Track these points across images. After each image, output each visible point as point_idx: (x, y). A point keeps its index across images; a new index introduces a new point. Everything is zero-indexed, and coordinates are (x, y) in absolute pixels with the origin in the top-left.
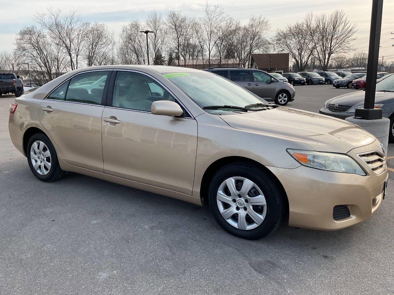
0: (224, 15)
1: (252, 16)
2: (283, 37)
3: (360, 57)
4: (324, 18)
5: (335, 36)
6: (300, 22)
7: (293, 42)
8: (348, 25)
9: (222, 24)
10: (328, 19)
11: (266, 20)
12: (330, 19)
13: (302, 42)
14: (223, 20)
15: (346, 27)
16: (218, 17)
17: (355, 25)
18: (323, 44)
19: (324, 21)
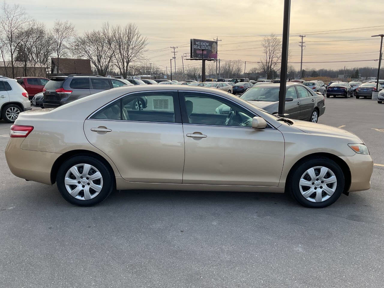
0: (27, 16)
1: (57, 20)
2: (82, 43)
3: (145, 66)
4: (119, 29)
5: (131, 47)
6: (97, 31)
7: (92, 49)
8: (141, 38)
9: (24, 25)
10: (122, 30)
11: (72, 26)
12: (125, 30)
13: (100, 49)
14: (26, 21)
15: (139, 40)
16: (18, 17)
17: (146, 38)
18: (120, 52)
19: (120, 31)
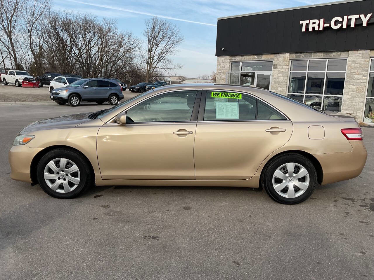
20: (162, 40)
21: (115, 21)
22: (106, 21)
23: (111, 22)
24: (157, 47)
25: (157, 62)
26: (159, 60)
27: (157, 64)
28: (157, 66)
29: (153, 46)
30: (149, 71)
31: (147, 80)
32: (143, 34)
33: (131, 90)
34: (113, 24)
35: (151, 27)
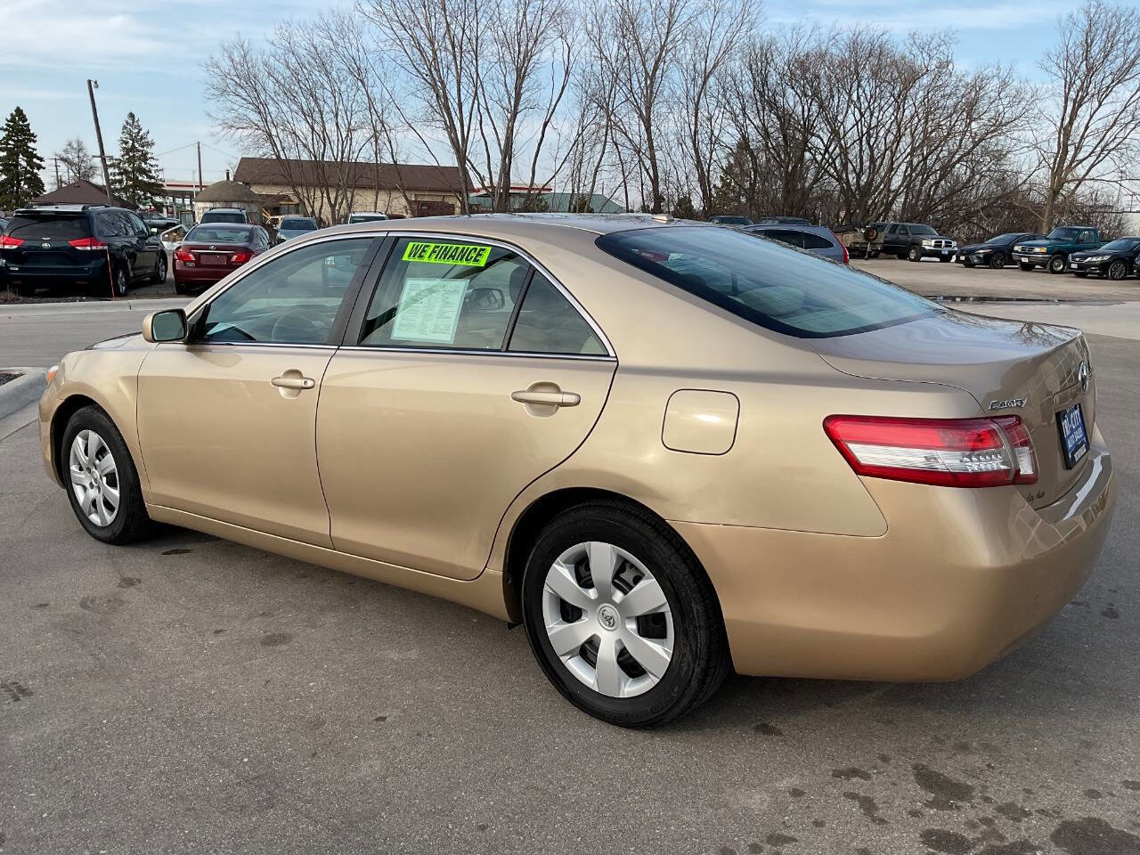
20: (1120, 78)
21: (946, 39)
22: (918, 42)
23: (934, 43)
24: (1100, 105)
25: (1092, 159)
26: (1103, 151)
27: (1093, 166)
28: (1093, 173)
29: (1078, 104)
30: (1055, 192)
31: (1044, 224)
32: (1042, 66)
33: (963, 258)
34: (941, 49)
35: (1078, 37)
